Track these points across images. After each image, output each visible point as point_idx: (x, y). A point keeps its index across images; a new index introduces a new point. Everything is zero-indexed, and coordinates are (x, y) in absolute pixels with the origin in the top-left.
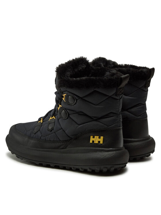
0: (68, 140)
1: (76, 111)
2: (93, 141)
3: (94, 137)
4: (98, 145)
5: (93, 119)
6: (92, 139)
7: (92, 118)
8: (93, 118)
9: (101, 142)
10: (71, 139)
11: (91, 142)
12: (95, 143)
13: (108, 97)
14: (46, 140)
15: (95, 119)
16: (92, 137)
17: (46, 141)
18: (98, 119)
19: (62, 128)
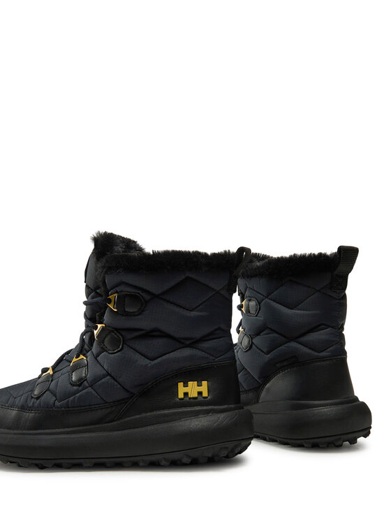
0: (123, 399)
1: (142, 330)
2: (186, 394)
3: (186, 385)
4: (198, 401)
5: (183, 343)
6: (181, 390)
7: (180, 342)
8: (182, 341)
9: (205, 394)
10: (132, 397)
11: (181, 395)
12: (190, 398)
13: (214, 293)
14: (70, 406)
15: (188, 342)
16: (181, 385)
17: (68, 409)
18: (193, 343)
19: (108, 374)
